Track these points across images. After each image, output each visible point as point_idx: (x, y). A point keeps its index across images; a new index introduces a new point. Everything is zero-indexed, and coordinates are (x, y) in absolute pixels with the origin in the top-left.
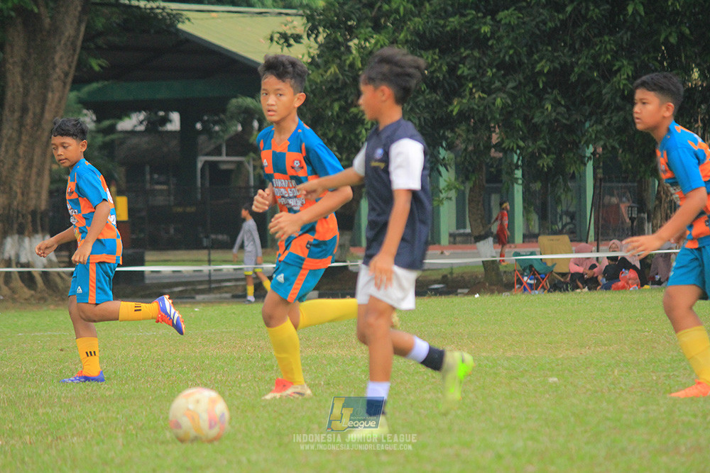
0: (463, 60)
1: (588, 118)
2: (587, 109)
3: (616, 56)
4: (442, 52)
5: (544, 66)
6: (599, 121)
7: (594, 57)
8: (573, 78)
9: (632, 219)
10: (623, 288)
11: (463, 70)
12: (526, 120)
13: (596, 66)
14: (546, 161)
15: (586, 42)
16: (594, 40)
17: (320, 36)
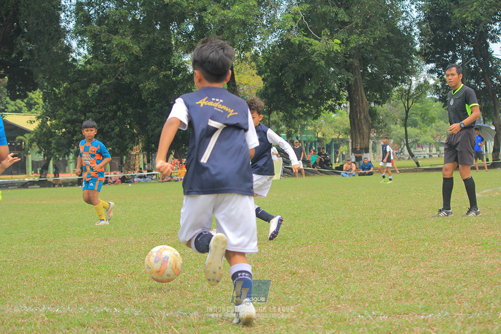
0: (76, 126)
1: (108, 141)
2: (108, 139)
3: (115, 126)
4: (71, 124)
6: (111, 142)
7: (110, 126)
8: (104, 131)
9: (119, 166)
10: (117, 184)
11: (76, 129)
13: (110, 128)
15: (107, 122)
16: (110, 121)
17: (40, 120)
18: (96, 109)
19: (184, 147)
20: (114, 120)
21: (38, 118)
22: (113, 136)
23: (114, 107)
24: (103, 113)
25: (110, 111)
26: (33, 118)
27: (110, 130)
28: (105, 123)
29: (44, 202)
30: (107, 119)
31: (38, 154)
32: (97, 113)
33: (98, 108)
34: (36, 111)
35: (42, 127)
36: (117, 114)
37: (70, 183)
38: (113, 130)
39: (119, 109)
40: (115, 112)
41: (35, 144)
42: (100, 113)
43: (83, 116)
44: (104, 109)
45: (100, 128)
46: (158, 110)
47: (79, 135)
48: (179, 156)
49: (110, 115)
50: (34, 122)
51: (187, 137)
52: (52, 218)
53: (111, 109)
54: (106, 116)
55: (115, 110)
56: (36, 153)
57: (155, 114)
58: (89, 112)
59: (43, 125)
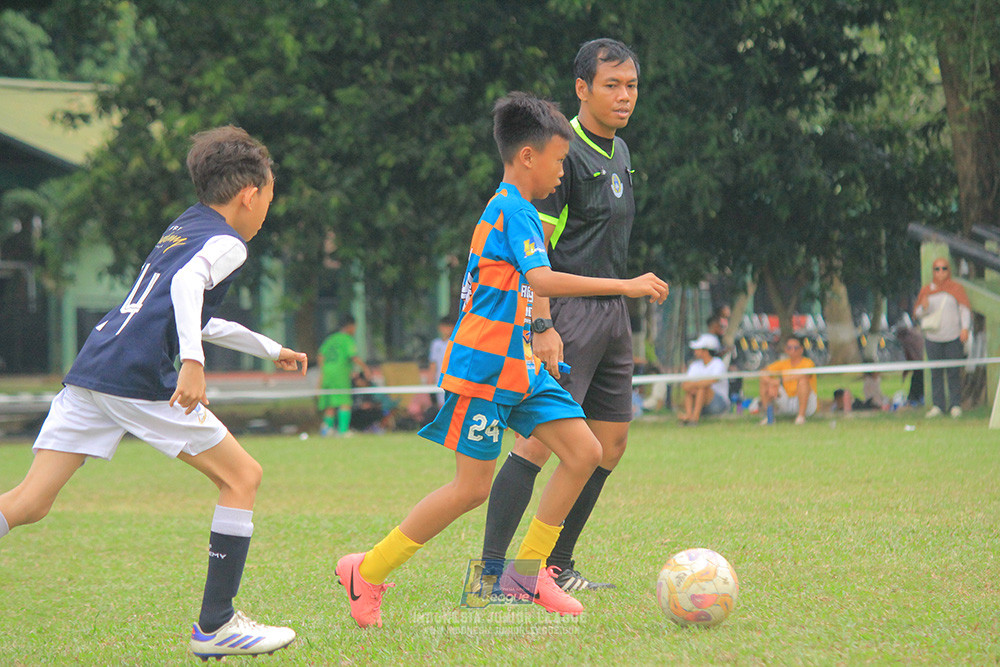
0: (290, 149)
1: (441, 222)
2: (440, 214)
3: (474, 149)
5: (388, 159)
8: (423, 174)
12: (367, 224)
13: (450, 160)
14: (391, 274)
15: (439, 132)
16: (451, 130)
17: (116, 117)
18: (384, 67)
19: (799, 261)
20: (469, 121)
21: (105, 103)
22: (462, 198)
23: (471, 60)
24: (418, 91)
25: (450, 79)
26: (85, 101)
27: (449, 171)
28: (428, 135)
29: (122, 508)
30: (435, 115)
31: (107, 279)
32: (389, 86)
33: (391, 63)
34: (99, 73)
35: (123, 151)
36: (481, 93)
37: (258, 418)
38: (463, 167)
39: (492, 69)
40: (475, 87)
41: (93, 226)
42: (404, 88)
43: (322, 99)
44: (422, 67)
45: (403, 158)
46: (679, 84)
47: (301, 191)
48: (776, 302)
49: (449, 95)
50: (85, 118)
51: (820, 211)
52: (152, 588)
53: (455, 68)
54: (430, 101)
55: (471, 75)
56: (100, 275)
57: (666, 99)
58: (351, 82)
59: (131, 137)
